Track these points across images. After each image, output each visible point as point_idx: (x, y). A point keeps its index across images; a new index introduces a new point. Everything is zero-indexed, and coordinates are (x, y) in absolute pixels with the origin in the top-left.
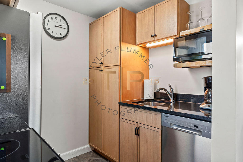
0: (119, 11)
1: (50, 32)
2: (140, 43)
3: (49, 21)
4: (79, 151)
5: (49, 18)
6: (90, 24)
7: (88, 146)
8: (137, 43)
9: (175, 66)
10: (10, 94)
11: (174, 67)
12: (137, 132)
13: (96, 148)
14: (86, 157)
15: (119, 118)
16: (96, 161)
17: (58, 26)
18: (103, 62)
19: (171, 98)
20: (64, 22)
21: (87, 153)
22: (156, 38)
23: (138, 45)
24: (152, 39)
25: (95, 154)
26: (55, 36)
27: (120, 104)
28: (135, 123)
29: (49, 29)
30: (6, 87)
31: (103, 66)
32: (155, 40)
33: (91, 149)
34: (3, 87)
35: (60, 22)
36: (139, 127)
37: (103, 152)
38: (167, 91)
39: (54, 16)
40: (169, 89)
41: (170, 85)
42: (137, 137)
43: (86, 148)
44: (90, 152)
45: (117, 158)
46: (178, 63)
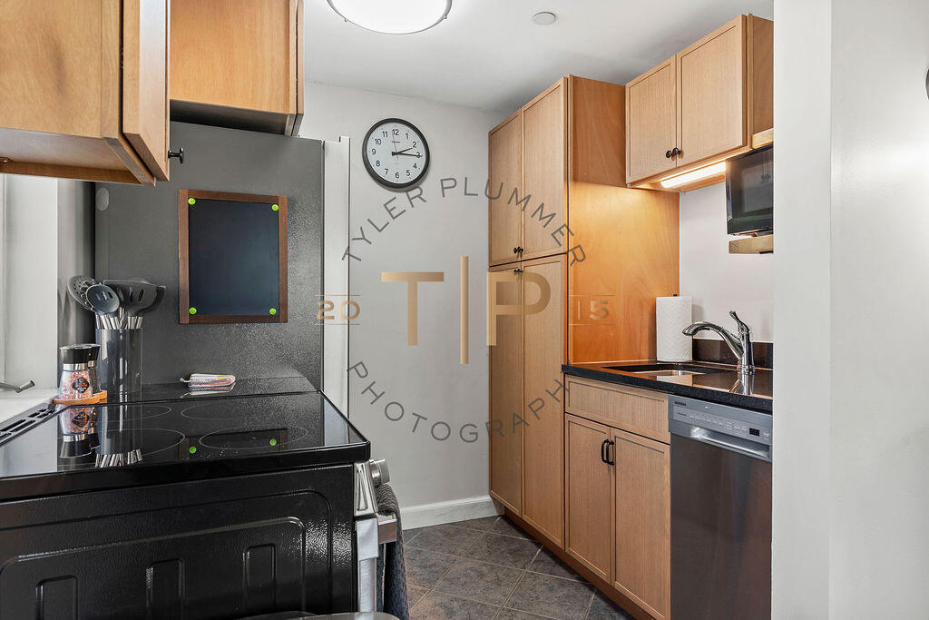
0: (562, 88)
1: (380, 171)
2: (635, 180)
3: (378, 141)
4: (459, 508)
5: (378, 133)
6: (492, 134)
7: (487, 498)
8: (629, 180)
9: (734, 248)
10: (287, 327)
11: (731, 251)
12: (608, 454)
13: (509, 505)
14: (477, 529)
15: (565, 412)
16: (506, 541)
17: (400, 153)
18: (523, 247)
19: (741, 356)
20: (418, 139)
21: (483, 519)
22: (680, 161)
23: (634, 185)
24: (670, 163)
25: (505, 524)
26: (394, 181)
27: (567, 370)
28: (605, 429)
29: (378, 162)
30: (278, 311)
31: (524, 257)
32: (677, 169)
33: (497, 511)
34: (273, 311)
35: (407, 139)
36: (613, 439)
37: (526, 518)
38: (723, 332)
39: (389, 127)
40: (733, 329)
41: (735, 314)
42: (609, 470)
43: (477, 504)
44: (494, 518)
45: (560, 533)
46: (750, 237)
